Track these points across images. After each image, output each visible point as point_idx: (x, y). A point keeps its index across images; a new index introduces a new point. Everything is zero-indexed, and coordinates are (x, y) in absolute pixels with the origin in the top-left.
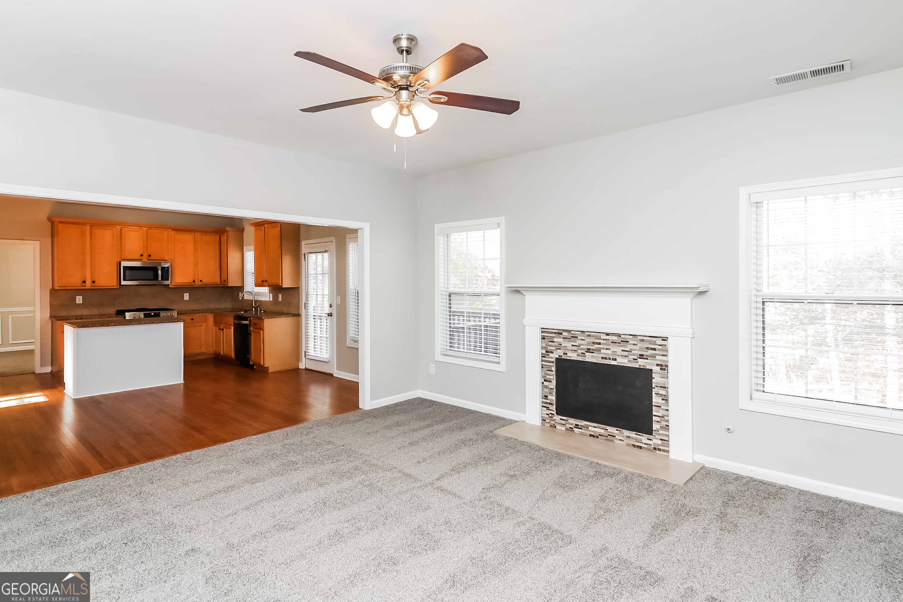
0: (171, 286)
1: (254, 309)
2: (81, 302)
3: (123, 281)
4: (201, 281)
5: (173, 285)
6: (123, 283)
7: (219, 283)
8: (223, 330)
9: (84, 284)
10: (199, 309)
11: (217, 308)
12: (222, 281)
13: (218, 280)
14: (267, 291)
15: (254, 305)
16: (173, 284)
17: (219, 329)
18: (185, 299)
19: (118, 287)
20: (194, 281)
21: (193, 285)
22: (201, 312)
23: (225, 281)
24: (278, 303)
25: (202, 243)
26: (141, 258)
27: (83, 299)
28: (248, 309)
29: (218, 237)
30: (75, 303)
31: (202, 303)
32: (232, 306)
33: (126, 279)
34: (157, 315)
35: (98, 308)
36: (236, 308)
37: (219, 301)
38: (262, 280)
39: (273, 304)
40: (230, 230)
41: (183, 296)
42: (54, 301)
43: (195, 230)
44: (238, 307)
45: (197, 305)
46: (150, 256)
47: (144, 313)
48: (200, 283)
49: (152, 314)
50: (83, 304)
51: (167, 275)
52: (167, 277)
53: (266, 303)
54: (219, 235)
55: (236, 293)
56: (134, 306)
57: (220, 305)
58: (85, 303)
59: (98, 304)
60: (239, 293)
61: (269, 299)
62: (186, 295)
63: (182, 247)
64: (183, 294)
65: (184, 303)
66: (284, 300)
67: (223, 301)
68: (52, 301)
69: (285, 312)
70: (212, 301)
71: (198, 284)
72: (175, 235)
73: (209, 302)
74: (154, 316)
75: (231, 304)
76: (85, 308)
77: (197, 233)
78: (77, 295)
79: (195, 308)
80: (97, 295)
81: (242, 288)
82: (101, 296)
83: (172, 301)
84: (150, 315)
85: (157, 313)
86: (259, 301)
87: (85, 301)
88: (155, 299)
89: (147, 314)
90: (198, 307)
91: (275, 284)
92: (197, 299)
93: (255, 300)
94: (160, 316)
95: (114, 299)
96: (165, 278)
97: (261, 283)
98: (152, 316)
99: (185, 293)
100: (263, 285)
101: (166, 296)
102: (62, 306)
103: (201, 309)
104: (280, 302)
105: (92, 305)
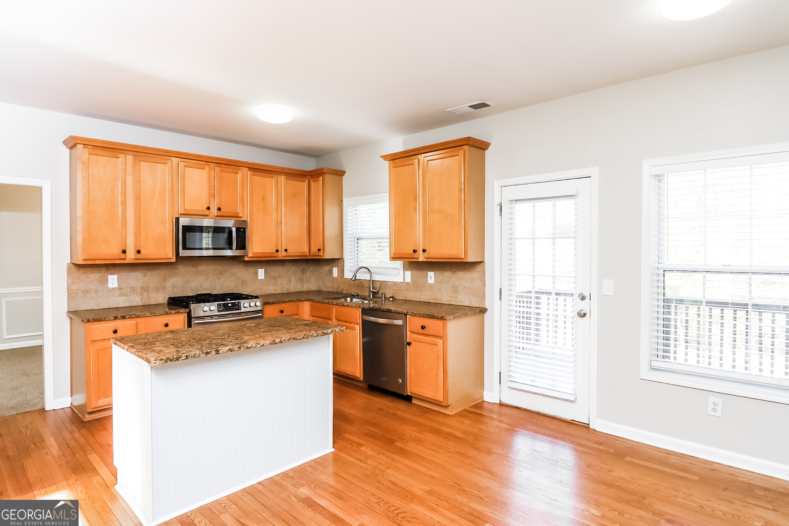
0: (246, 259)
1: (371, 294)
2: (116, 285)
3: (183, 249)
4: (286, 250)
5: (250, 257)
6: (182, 253)
7: (308, 254)
9: (123, 256)
10: (276, 293)
12: (314, 250)
13: (306, 250)
14: (399, 266)
15: (371, 289)
16: (250, 255)
18: (260, 277)
19: (174, 260)
20: (277, 251)
21: (276, 257)
22: (293, 300)
23: (321, 250)
24: (425, 287)
25: (287, 193)
26: (207, 212)
27: (119, 280)
28: (355, 294)
29: (306, 184)
30: (107, 287)
31: (281, 284)
32: (318, 288)
33: (188, 246)
34: (236, 307)
35: (142, 294)
36: (326, 290)
37: (301, 280)
38: (414, 250)
39: (413, 287)
40: (327, 172)
41: (257, 274)
42: (74, 285)
43: (278, 171)
44: (330, 290)
45: (275, 288)
46: (219, 209)
47: (218, 304)
48: (284, 253)
49: (229, 305)
50: (120, 288)
51: (244, 240)
52: (244, 243)
53: (397, 286)
54: (307, 180)
55: (327, 269)
56: (192, 290)
57: (303, 286)
58: (122, 286)
59: (142, 288)
60: (334, 268)
61: (404, 279)
62: (261, 272)
63: (262, 196)
64: (257, 270)
65: (258, 285)
66: (442, 283)
67: (306, 281)
68: (71, 284)
69: (445, 302)
70: (293, 281)
71: (282, 255)
72: (252, 177)
73: (289, 281)
74: (232, 309)
75: (316, 284)
76: (122, 295)
77: (280, 175)
78: (110, 274)
79: (272, 291)
80: (139, 274)
81: (340, 261)
82: (145, 276)
83: (243, 282)
84: (226, 308)
85: (237, 304)
86: (379, 282)
87: (122, 284)
88: (221, 278)
89: (222, 305)
90: (276, 290)
91: (446, 256)
92: (275, 278)
93: (373, 281)
94: (240, 309)
95: (165, 280)
96: (242, 245)
97: (411, 254)
98: (229, 309)
99: (259, 270)
100: (413, 257)
101: (235, 274)
102: (86, 292)
103: (279, 293)
104: (430, 285)
105: (133, 289)
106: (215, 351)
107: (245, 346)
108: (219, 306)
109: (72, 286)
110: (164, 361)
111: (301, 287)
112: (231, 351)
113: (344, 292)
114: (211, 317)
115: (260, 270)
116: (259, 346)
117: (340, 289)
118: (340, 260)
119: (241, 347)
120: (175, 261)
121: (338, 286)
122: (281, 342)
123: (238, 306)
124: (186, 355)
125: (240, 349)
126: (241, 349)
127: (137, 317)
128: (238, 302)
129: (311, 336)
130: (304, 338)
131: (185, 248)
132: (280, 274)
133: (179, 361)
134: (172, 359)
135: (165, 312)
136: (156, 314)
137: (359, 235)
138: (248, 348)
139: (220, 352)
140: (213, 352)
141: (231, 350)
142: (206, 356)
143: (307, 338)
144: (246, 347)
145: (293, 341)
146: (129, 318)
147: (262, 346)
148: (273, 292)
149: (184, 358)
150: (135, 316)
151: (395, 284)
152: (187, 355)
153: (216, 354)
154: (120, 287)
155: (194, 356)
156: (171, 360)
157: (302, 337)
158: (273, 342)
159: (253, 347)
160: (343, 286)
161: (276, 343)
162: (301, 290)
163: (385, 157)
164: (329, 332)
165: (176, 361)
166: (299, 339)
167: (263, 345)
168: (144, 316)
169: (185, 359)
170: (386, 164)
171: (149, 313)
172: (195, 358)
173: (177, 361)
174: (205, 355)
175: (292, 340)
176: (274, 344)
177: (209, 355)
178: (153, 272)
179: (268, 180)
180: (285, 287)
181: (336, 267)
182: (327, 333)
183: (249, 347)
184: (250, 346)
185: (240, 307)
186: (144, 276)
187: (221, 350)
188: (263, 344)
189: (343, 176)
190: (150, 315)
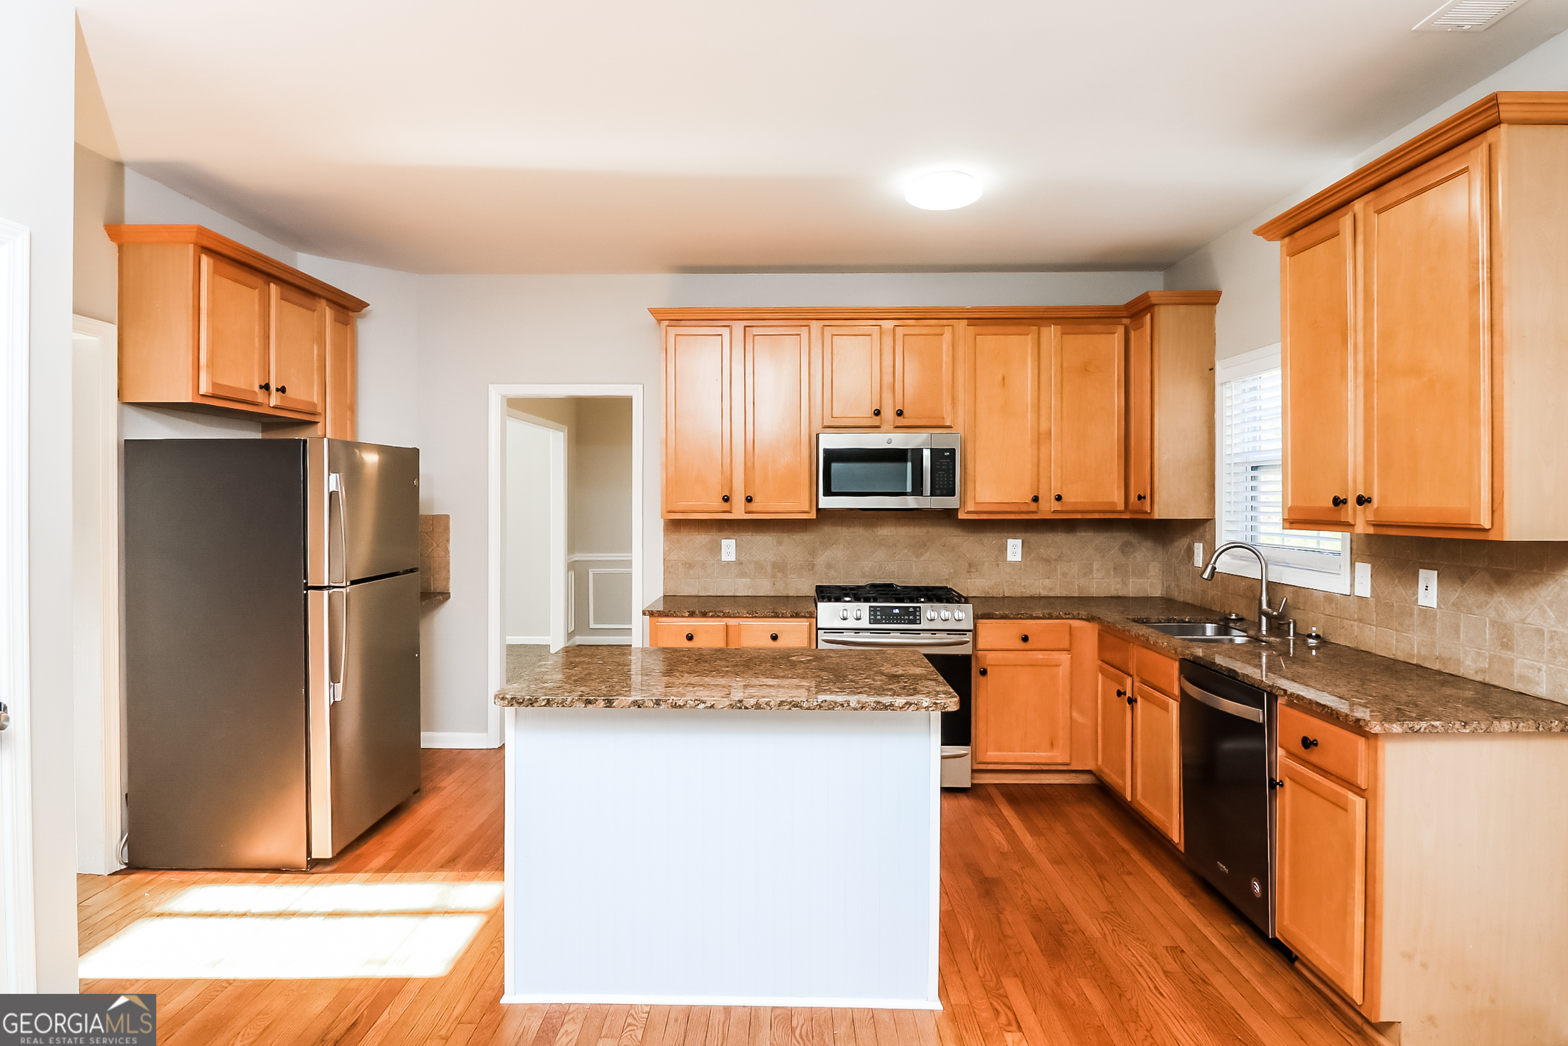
0: (961, 516)
1: (1264, 619)
2: (733, 558)
3: (824, 495)
4: (1059, 498)
5: (969, 512)
6: (826, 502)
7: (1121, 507)
8: (1132, 701)
9: (726, 506)
10: (1052, 594)
11: (1114, 593)
12: (1133, 497)
13: (1116, 498)
14: (1336, 546)
15: (1264, 606)
16: (970, 507)
17: (1119, 693)
18: (1010, 558)
19: (814, 515)
20: (1036, 499)
21: (1034, 512)
22: (1055, 614)
23: (1144, 498)
24: (1412, 615)
25: (1065, 365)
26: (876, 421)
27: (738, 548)
28: (1234, 617)
29: (1117, 338)
30: (720, 560)
31: (1064, 575)
32: (1167, 591)
33: (833, 490)
34: (909, 617)
35: (774, 576)
36: (1182, 599)
37: (1119, 570)
38: (1335, 497)
39: (1377, 614)
40: (1163, 302)
41: (1003, 549)
42: (672, 553)
43: (1040, 316)
44: (1189, 599)
45: (1047, 582)
46: (900, 413)
47: (870, 607)
48: (1056, 506)
49: (894, 611)
50: (739, 562)
51: (951, 476)
52: (951, 483)
53: (1333, 605)
54: (1121, 330)
55: (1183, 546)
56: (864, 576)
57: (1125, 584)
58: (742, 559)
59: (774, 565)
60: (1195, 544)
61: (1352, 586)
62: (1015, 547)
63: (1000, 377)
64: (1004, 540)
65: (1006, 573)
66: (1462, 608)
67: (1133, 572)
68: (668, 551)
69: (1472, 672)
70: (1098, 570)
71: (1048, 508)
72: (975, 338)
73: (1087, 571)
74: (901, 620)
75: (1163, 582)
76: (743, 575)
77: (1047, 326)
78: (724, 537)
79: (1041, 591)
80: (770, 538)
81: (1207, 525)
82: (780, 543)
83: (970, 565)
84: (887, 616)
85: (911, 610)
86: (1292, 589)
87: (743, 555)
88: (922, 554)
89: (878, 611)
90: (1050, 589)
91: (1431, 520)
92: (1048, 561)
93: (1269, 584)
94: (918, 622)
95: (813, 553)
96: (945, 486)
97: (1329, 509)
98: (893, 619)
99: (1008, 540)
100: (1337, 519)
101: (953, 548)
102: (690, 566)
103: (1059, 595)
104: (1426, 612)
105: (760, 567)
106: (603, 700)
107: (671, 701)
108: (872, 611)
109: (669, 554)
110: (506, 703)
111: (1119, 586)
112: (639, 707)
113: (1214, 608)
114: (857, 630)
115: (1010, 542)
116: (702, 706)
117: (1208, 599)
118: (1209, 523)
119: (661, 703)
120: (815, 518)
121: (1204, 591)
122: (758, 706)
123: (915, 616)
124: (547, 697)
125: (657, 705)
126: (662, 707)
127: (725, 617)
128: (915, 608)
129: (842, 705)
130: (821, 707)
131: (828, 492)
132: (1062, 553)
133: (534, 706)
134: (521, 701)
135: (773, 612)
136: (757, 615)
137: (1256, 459)
138: (675, 706)
139: (614, 704)
140: (600, 703)
141: (637, 704)
142: (585, 707)
143: (829, 709)
144: (672, 703)
145: (790, 709)
146: (712, 616)
147: (710, 707)
148: (1044, 593)
149: (543, 704)
150: (722, 614)
151: (1329, 597)
152: (549, 699)
153: (605, 707)
154: (739, 560)
155: (562, 703)
156: (520, 704)
157: (815, 704)
158: (738, 705)
159: (688, 706)
160: (1213, 593)
161: (746, 708)
162: (1120, 594)
163: (1268, 231)
164: (896, 705)
165: (528, 706)
166: (808, 709)
167: (712, 706)
168: (737, 615)
169: (545, 706)
170: (1276, 248)
171: (745, 612)
172: (563, 706)
173: (530, 707)
174: (584, 705)
175: (788, 707)
176: (740, 708)
177: (590, 706)
178: (794, 537)
179: (1014, 340)
180: (1077, 583)
181: (1199, 542)
182: (891, 705)
183: (680, 705)
184: (681, 703)
185: (918, 617)
186: (778, 543)
187: (617, 701)
188: (712, 703)
189: (1216, 304)
190: (748, 615)
